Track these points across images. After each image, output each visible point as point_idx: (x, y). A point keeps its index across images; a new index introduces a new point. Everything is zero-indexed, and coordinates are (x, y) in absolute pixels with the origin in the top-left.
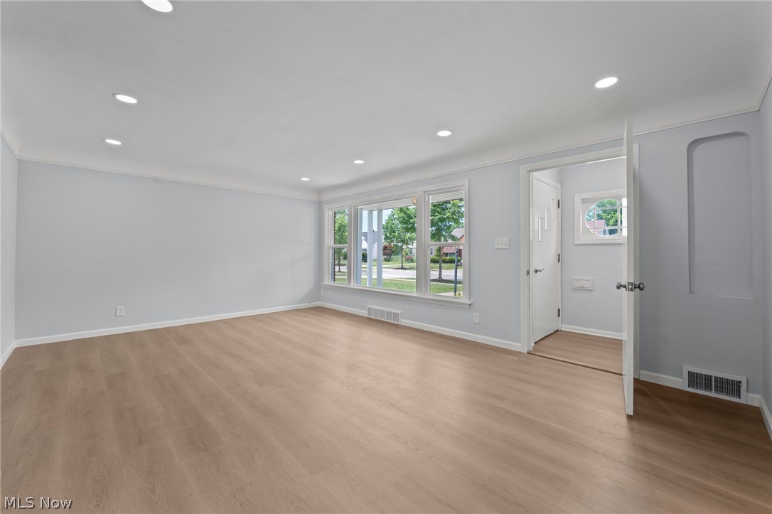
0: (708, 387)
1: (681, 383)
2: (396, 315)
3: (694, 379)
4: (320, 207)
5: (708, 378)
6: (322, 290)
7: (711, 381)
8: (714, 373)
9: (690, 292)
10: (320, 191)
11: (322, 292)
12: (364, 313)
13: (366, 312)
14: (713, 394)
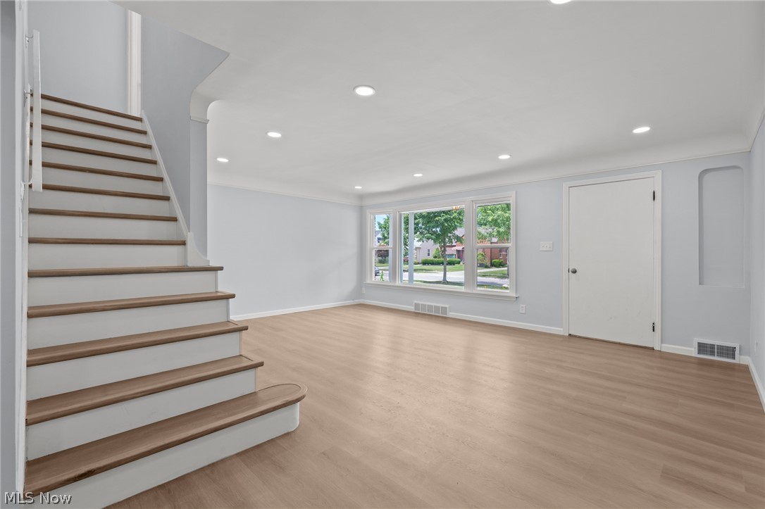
0: (712, 353)
1: (692, 351)
2: (444, 309)
3: (702, 348)
4: (361, 211)
5: (712, 346)
6: (363, 289)
7: (714, 348)
8: (717, 342)
9: (700, 284)
10: (361, 197)
11: (364, 291)
12: (412, 308)
13: (413, 308)
14: (716, 358)
